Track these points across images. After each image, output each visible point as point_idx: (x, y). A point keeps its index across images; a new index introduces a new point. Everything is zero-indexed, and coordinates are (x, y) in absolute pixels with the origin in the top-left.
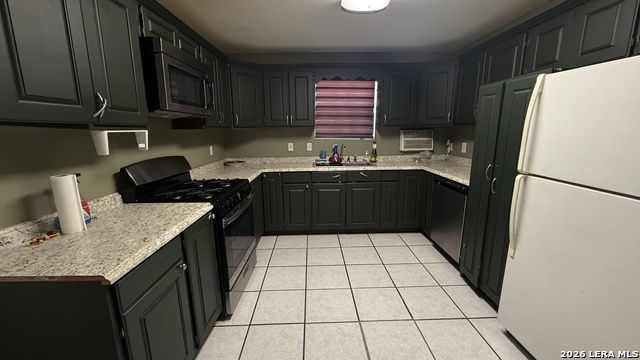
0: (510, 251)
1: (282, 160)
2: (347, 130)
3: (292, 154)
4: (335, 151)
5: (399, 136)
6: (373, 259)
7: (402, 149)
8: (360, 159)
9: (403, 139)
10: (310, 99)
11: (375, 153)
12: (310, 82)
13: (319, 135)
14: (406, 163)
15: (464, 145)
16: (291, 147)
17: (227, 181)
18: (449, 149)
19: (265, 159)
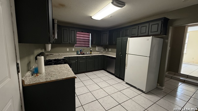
0: (126, 68)
1: (65, 54)
2: (83, 45)
3: (68, 52)
4: (81, 51)
5: (96, 47)
6: (96, 77)
7: (97, 50)
8: (87, 53)
9: (97, 48)
10: (75, 36)
11: (91, 51)
12: (75, 32)
13: (76, 46)
14: (98, 53)
15: (110, 49)
16: (68, 50)
17: (53, 60)
18: (106, 50)
19: (59, 53)
